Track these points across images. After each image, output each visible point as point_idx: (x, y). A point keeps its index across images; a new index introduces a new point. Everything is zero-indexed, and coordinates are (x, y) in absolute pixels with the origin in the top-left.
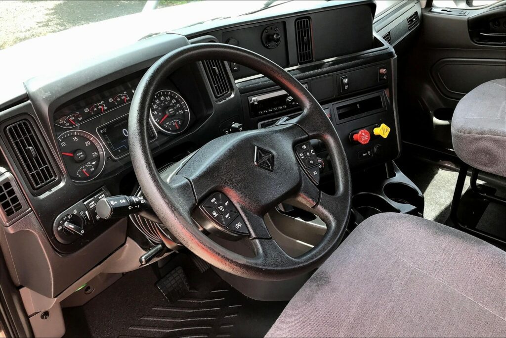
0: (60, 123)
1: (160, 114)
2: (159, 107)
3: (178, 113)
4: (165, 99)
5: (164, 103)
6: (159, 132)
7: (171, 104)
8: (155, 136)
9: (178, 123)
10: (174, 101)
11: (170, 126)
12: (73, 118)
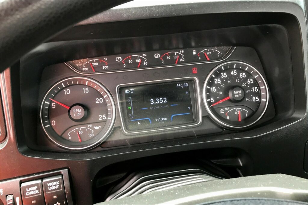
0: (77, 65)
1: (221, 93)
2: (222, 82)
3: (248, 99)
4: (238, 75)
5: (234, 81)
6: (206, 117)
7: (244, 85)
8: (196, 121)
9: (244, 113)
10: (250, 81)
11: (229, 114)
12: (97, 64)
